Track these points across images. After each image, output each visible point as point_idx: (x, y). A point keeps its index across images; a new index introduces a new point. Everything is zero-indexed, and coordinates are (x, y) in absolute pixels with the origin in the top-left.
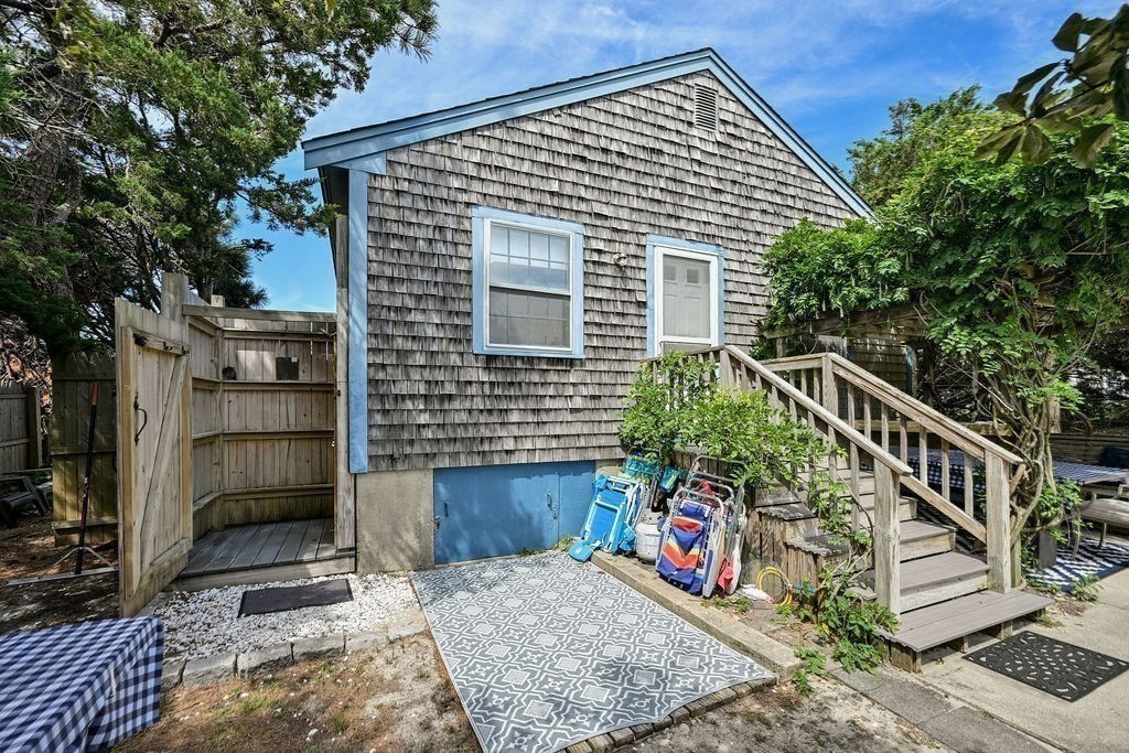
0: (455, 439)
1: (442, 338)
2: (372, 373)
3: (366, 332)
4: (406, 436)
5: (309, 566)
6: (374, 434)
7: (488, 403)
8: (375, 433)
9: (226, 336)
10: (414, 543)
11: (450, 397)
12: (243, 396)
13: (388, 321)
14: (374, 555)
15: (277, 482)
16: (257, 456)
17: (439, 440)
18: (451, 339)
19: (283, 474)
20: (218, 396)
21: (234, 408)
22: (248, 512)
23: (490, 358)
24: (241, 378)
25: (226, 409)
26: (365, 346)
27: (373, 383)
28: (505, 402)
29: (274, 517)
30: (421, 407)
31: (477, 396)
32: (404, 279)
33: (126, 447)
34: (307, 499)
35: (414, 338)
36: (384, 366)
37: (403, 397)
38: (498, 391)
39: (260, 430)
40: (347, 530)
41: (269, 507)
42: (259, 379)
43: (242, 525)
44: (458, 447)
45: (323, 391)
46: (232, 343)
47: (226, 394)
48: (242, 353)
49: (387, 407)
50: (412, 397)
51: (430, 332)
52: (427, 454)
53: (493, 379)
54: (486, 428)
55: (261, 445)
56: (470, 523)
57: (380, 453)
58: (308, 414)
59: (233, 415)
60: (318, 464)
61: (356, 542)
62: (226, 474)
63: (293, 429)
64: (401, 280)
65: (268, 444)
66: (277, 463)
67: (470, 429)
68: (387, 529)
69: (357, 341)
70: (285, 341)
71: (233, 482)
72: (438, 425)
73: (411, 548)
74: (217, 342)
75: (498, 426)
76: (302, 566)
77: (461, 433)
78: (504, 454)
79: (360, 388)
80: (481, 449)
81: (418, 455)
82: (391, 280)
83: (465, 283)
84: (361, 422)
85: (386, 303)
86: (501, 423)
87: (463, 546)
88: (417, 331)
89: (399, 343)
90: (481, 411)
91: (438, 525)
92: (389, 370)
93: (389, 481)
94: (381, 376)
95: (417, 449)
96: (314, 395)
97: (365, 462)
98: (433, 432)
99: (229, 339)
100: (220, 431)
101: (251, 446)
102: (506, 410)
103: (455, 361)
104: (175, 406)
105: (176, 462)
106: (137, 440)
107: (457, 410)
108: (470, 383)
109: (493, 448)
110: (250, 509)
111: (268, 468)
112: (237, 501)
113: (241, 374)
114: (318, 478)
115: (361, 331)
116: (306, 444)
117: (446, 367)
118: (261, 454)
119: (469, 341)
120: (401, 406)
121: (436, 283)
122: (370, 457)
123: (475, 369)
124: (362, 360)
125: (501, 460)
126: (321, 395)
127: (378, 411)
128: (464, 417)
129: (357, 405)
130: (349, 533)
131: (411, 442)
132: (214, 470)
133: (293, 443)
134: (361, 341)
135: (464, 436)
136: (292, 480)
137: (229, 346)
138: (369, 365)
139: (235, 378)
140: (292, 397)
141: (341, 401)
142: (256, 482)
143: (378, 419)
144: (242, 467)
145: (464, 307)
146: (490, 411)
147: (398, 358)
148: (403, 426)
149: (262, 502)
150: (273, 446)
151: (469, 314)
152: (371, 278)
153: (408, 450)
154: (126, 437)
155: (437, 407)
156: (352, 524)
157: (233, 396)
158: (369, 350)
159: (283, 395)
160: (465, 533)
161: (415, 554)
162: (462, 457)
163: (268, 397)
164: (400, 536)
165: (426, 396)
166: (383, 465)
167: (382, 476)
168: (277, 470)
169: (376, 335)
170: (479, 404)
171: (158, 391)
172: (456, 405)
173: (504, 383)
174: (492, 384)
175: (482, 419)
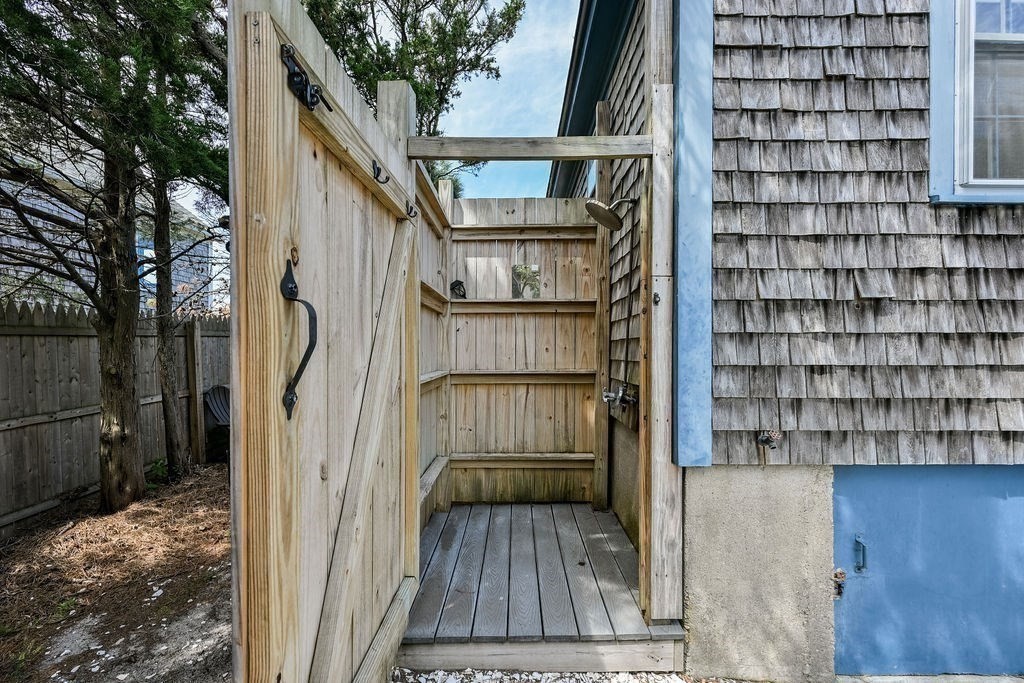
0: (888, 401)
1: (860, 174)
2: (720, 257)
3: (709, 167)
4: (786, 391)
5: (601, 649)
6: (723, 386)
7: (963, 319)
8: (729, 385)
9: (456, 236)
10: (795, 626)
11: (878, 305)
12: (472, 321)
13: (751, 142)
14: (718, 641)
15: (511, 447)
16: (488, 408)
17: (852, 401)
18: (879, 174)
19: (519, 435)
20: (445, 321)
21: (462, 336)
22: (477, 486)
23: (970, 212)
24: (470, 298)
25: (454, 341)
26: (707, 199)
27: (721, 277)
28: (1004, 318)
29: (508, 497)
30: (819, 328)
31: (936, 303)
32: (783, 49)
33: (255, 426)
34: (549, 474)
35: (802, 175)
36: (742, 239)
37: (780, 305)
38: (988, 291)
39: (492, 370)
40: (668, 582)
41: (502, 482)
42: (491, 297)
43: (470, 504)
44: (898, 420)
45: (569, 314)
46: (461, 247)
47: (454, 320)
48: (471, 261)
49: (750, 328)
50: (800, 305)
51: (837, 160)
52: (828, 433)
53: (976, 262)
54: (959, 377)
55: (493, 390)
56: (906, 591)
57: (736, 426)
58: (551, 349)
59: (461, 349)
60: (563, 422)
61: (684, 606)
62: (453, 432)
63: (531, 369)
64: (776, 50)
65: (502, 391)
66: (512, 418)
67: (923, 378)
68: (743, 588)
69: (693, 188)
70: (523, 241)
71: (461, 444)
72: (852, 368)
73: (788, 637)
74: (444, 245)
75: (983, 374)
76: (591, 645)
77: (903, 388)
78: (997, 440)
79: (698, 288)
80: (946, 427)
81: (810, 434)
82: (758, 51)
83: (913, 43)
84: (698, 358)
85: (749, 103)
86: (992, 368)
87: (889, 640)
88: (811, 159)
89: (772, 190)
90: (946, 337)
91: (839, 588)
92: (753, 247)
93: (748, 484)
94: (737, 260)
95: (809, 421)
96: (559, 321)
97: (706, 443)
98: (842, 385)
99: (458, 241)
100: (447, 372)
101: (482, 392)
102: (1004, 336)
103: (889, 224)
104: (393, 318)
105: (396, 432)
106: (289, 402)
107: (891, 335)
108: (922, 272)
109: (976, 424)
110: (480, 482)
111: (501, 426)
112: (465, 469)
113: (470, 291)
114: (562, 445)
115: (700, 167)
116: (547, 393)
117: (868, 237)
118: (493, 406)
119: (920, 175)
120: (776, 326)
121: (849, 51)
122: (716, 434)
123: (934, 241)
124: (701, 225)
125: (991, 453)
126: (567, 320)
127: (731, 335)
128: (908, 352)
129: (693, 323)
130: (672, 588)
131: (797, 404)
132: (440, 426)
133: (531, 391)
134: (700, 186)
135: (908, 394)
136: (530, 444)
137: (457, 251)
138: (716, 238)
139: (464, 296)
140: (531, 322)
141: (661, 314)
142: (487, 444)
143: (731, 353)
144: (470, 424)
145: (910, 98)
146: (966, 339)
147: (769, 222)
148: (778, 369)
149: (493, 473)
150: (508, 393)
151: (921, 113)
152: (720, 50)
153: (790, 422)
154: (255, 391)
155: (852, 328)
156: (678, 570)
157: (461, 322)
158: (716, 204)
159: (520, 321)
160: (894, 614)
161: (797, 650)
162: (904, 442)
163: (502, 322)
164: (767, 610)
165: (826, 303)
166: (741, 451)
167: (735, 474)
168: (512, 430)
169: (728, 175)
170: (946, 321)
171: (363, 277)
172: (893, 322)
173: (998, 271)
174: (972, 273)
175: (950, 358)
